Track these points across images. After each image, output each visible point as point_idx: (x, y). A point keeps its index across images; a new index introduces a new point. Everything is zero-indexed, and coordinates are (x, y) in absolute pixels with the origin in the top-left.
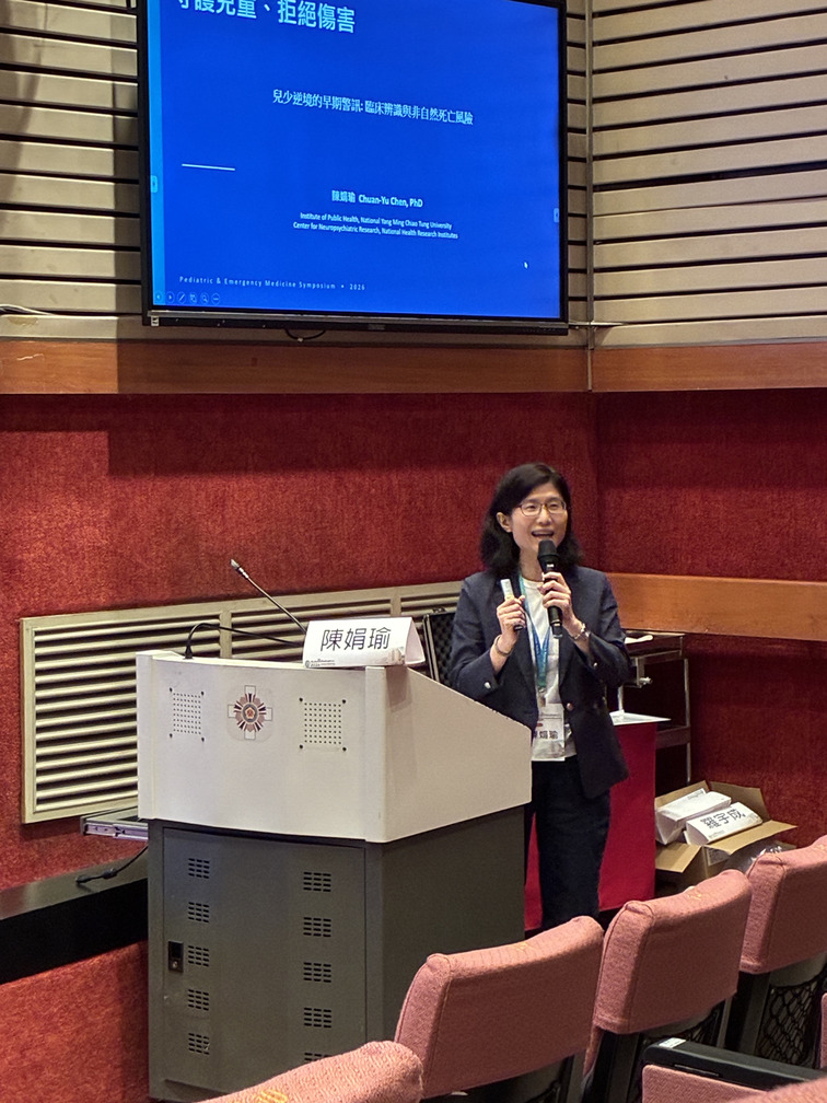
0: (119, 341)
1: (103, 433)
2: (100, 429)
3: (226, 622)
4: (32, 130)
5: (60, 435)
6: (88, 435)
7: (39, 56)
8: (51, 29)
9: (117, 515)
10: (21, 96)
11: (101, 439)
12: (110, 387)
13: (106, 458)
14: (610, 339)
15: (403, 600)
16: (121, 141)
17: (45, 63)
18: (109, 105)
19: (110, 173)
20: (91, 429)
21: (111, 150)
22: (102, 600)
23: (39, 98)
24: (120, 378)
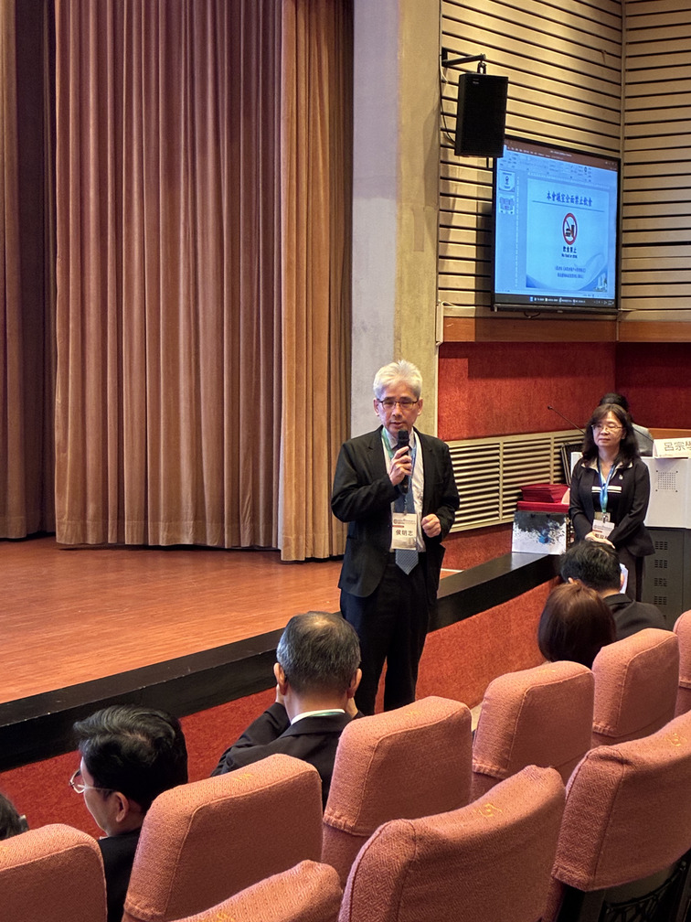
0: (475, 318)
1: (467, 359)
2: (467, 357)
3: (501, 446)
4: (454, 224)
5: (454, 360)
6: (463, 360)
7: (456, 190)
8: (461, 178)
9: (470, 397)
10: (451, 208)
11: (465, 361)
12: (472, 340)
13: (467, 370)
14: (629, 317)
15: (554, 438)
16: (479, 228)
17: (459, 193)
18: (475, 211)
19: (474, 242)
20: (464, 357)
21: (475, 232)
22: (465, 436)
23: (456, 209)
24: (476, 334)
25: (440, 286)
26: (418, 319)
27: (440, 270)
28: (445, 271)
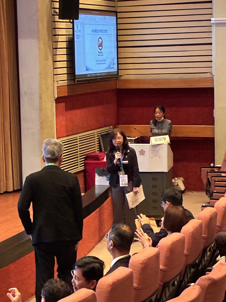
2: (64, 102)
4: (58, 47)
5: (60, 104)
8: (60, 27)
9: (66, 119)
10: (57, 40)
11: (64, 104)
12: (66, 94)
13: (65, 108)
14: (122, 78)
15: (97, 132)
16: (67, 47)
17: (59, 34)
18: (66, 41)
19: (66, 53)
21: (66, 49)
23: (59, 41)
24: (68, 92)
25: (55, 74)
26: (48, 89)
28: (56, 67)
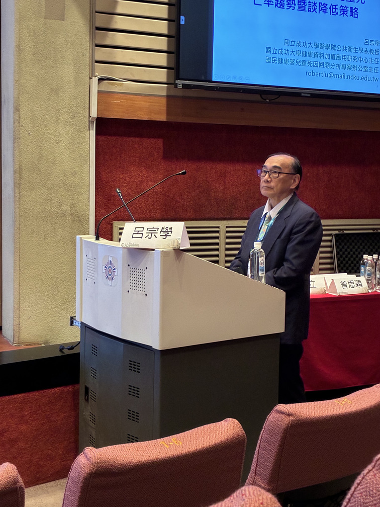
0: (167, 96)
1: (160, 140)
3: (222, 230)
6: (153, 140)
12: (162, 118)
13: (161, 151)
20: (154, 137)
21: (166, 6)
24: (168, 113)
25: (97, 58)
26: (55, 91)
27: (98, 42)
28: (108, 43)
